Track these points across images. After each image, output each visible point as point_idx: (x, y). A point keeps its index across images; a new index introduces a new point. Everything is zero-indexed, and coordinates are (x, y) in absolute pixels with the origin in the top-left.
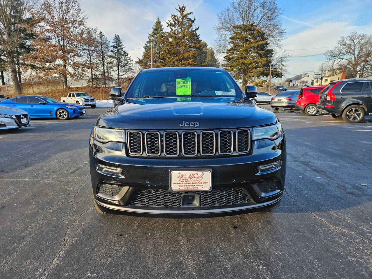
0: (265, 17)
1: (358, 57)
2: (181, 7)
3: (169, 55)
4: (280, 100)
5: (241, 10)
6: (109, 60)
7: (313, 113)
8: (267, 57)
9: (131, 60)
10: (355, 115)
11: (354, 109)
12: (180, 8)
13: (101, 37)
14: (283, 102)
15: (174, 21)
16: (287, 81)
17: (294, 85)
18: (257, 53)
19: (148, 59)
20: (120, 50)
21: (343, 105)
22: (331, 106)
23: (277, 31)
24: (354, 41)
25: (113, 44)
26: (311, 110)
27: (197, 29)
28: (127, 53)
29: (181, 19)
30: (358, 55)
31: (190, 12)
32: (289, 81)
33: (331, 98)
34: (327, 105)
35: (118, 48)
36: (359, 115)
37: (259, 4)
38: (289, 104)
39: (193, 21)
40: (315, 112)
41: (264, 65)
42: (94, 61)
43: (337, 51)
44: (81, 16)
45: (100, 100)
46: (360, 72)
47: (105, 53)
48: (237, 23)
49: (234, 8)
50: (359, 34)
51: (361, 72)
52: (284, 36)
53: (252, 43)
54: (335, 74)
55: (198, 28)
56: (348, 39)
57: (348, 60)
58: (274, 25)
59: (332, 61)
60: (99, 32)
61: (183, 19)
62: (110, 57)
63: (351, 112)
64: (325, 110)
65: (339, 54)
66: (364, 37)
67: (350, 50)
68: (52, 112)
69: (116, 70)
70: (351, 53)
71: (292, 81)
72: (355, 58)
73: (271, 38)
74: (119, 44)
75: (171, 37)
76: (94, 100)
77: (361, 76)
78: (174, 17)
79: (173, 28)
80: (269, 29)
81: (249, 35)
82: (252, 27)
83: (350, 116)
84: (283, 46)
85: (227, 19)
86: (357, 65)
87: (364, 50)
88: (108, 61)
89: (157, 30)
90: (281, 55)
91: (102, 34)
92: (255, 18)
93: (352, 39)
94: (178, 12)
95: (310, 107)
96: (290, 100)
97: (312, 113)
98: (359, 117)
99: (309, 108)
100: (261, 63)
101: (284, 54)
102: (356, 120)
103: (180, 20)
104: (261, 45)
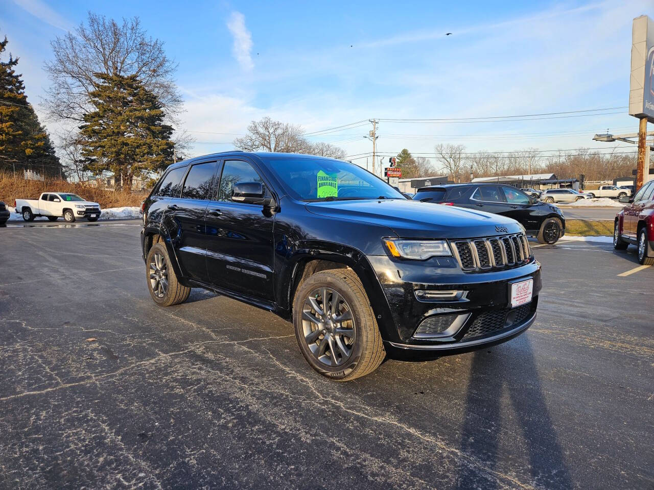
18: (148, 128)
24: (268, 129)
27: (13, 63)
41: (163, 151)
43: (249, 141)
50: (273, 121)
52: (181, 106)
53: (136, 110)
55: (16, 61)
56: (261, 126)
58: (163, 86)
65: (252, 147)
66: (279, 126)
67: (265, 142)
70: (266, 147)
81: (130, 94)
82: (133, 81)
84: (181, 122)
87: (281, 144)
93: (266, 127)
100: (158, 147)
104: (153, 116)
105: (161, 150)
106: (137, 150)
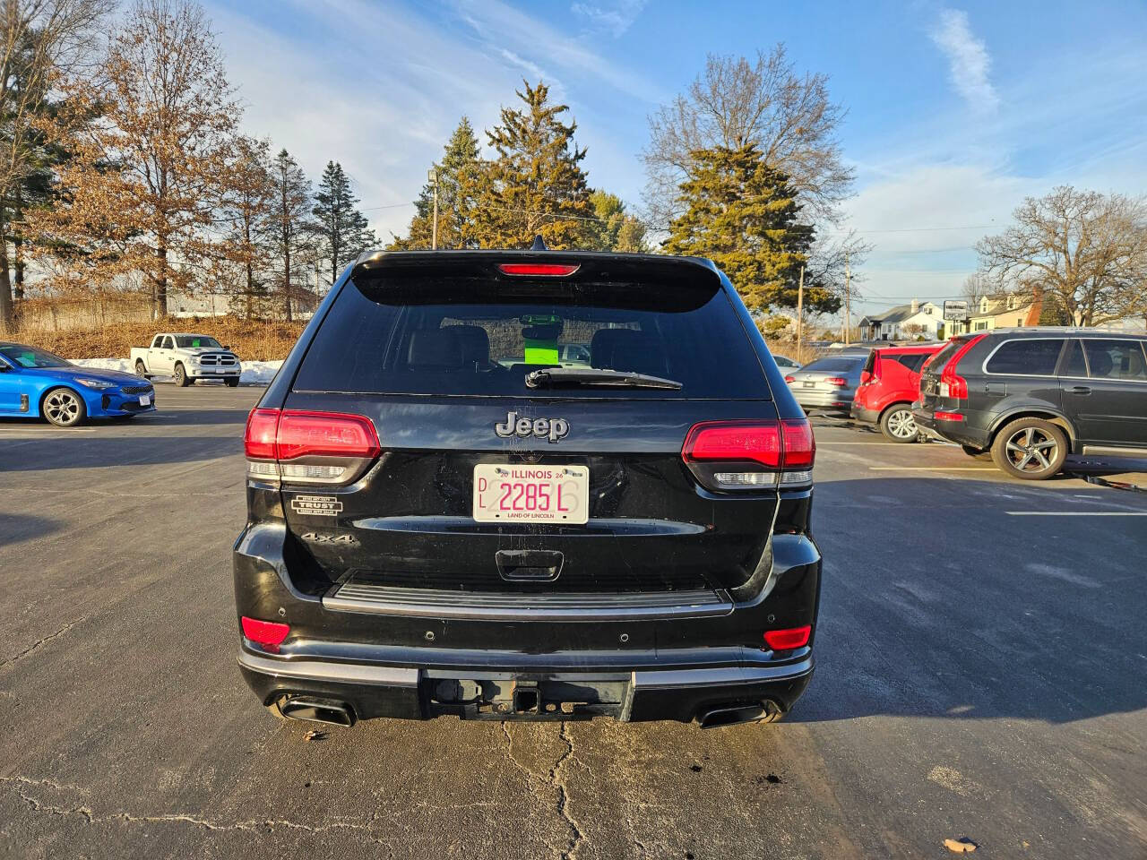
0: (794, 130)
1: (1077, 261)
2: (534, 89)
3: (488, 230)
4: (810, 385)
5: (719, 106)
6: (303, 238)
7: (909, 435)
8: (792, 248)
9: (376, 240)
10: (1036, 451)
11: (1030, 432)
12: (530, 91)
13: (282, 168)
14: (820, 392)
15: (510, 130)
16: (864, 323)
17: (885, 337)
18: (762, 234)
19: (424, 240)
20: (342, 210)
21: (993, 417)
22: (952, 416)
23: (829, 173)
24: (1064, 211)
25: (320, 190)
26: (902, 424)
27: (580, 157)
28: (365, 220)
29: (531, 123)
30: (1077, 255)
31: (560, 105)
32: (871, 324)
33: (953, 392)
34: (942, 414)
35: (336, 203)
36: (1047, 452)
37: (773, 92)
38: (840, 397)
39: (569, 133)
40: (914, 433)
41: (784, 273)
42: (258, 240)
43: (1014, 239)
44: (225, 103)
45: (262, 361)
46: (1084, 305)
47: (294, 216)
48: (708, 145)
49: (700, 98)
50: (1080, 193)
51: (1087, 306)
52: (850, 188)
53: (746, 205)
54: (1009, 309)
55: (583, 154)
56: (1047, 206)
57: (1047, 268)
58: (816, 155)
59: (996, 270)
60: (280, 151)
61: (537, 124)
62: (307, 228)
63: (1020, 442)
64: (934, 428)
65: (1021, 251)
66: (1094, 202)
67: (1054, 239)
68: (27, 397)
69: (328, 270)
70: (1056, 248)
71: (880, 325)
72: (1069, 262)
73: (810, 194)
74: (339, 192)
75: (501, 176)
76: (235, 360)
77: (1086, 319)
78: (510, 117)
79: (507, 149)
80: (805, 166)
81: (740, 179)
82: (747, 156)
83: (1017, 455)
85: (678, 132)
86: (1076, 283)
87: (1096, 242)
88: (302, 242)
89: (459, 153)
90: (839, 244)
91: (287, 158)
92: (763, 132)
93: (1059, 206)
94: (523, 102)
95: (898, 414)
96: (843, 386)
97: (905, 433)
98: (1047, 457)
99: (895, 417)
100: (774, 266)
101: (848, 244)
102: (1041, 471)
103: (530, 127)
104: (774, 211)
105: (779, 271)
106: (738, 274)
